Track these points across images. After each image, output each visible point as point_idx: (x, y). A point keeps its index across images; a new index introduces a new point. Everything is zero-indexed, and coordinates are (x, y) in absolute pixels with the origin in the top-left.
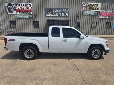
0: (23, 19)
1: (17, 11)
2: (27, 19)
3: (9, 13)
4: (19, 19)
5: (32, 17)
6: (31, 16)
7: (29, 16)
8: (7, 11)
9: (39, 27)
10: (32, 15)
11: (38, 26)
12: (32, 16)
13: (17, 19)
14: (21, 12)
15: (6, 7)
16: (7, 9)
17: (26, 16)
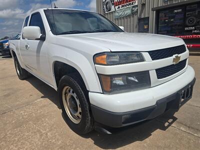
0: (123, 18)
1: (115, 4)
2: (129, 16)
3: (106, 12)
4: (118, 19)
5: (137, 10)
6: (135, 9)
7: (132, 10)
8: (104, 10)
9: (148, 30)
10: (137, 6)
11: (146, 28)
12: (137, 8)
13: (115, 19)
14: (120, 6)
15: (103, 2)
16: (105, 6)
17: (127, 12)
